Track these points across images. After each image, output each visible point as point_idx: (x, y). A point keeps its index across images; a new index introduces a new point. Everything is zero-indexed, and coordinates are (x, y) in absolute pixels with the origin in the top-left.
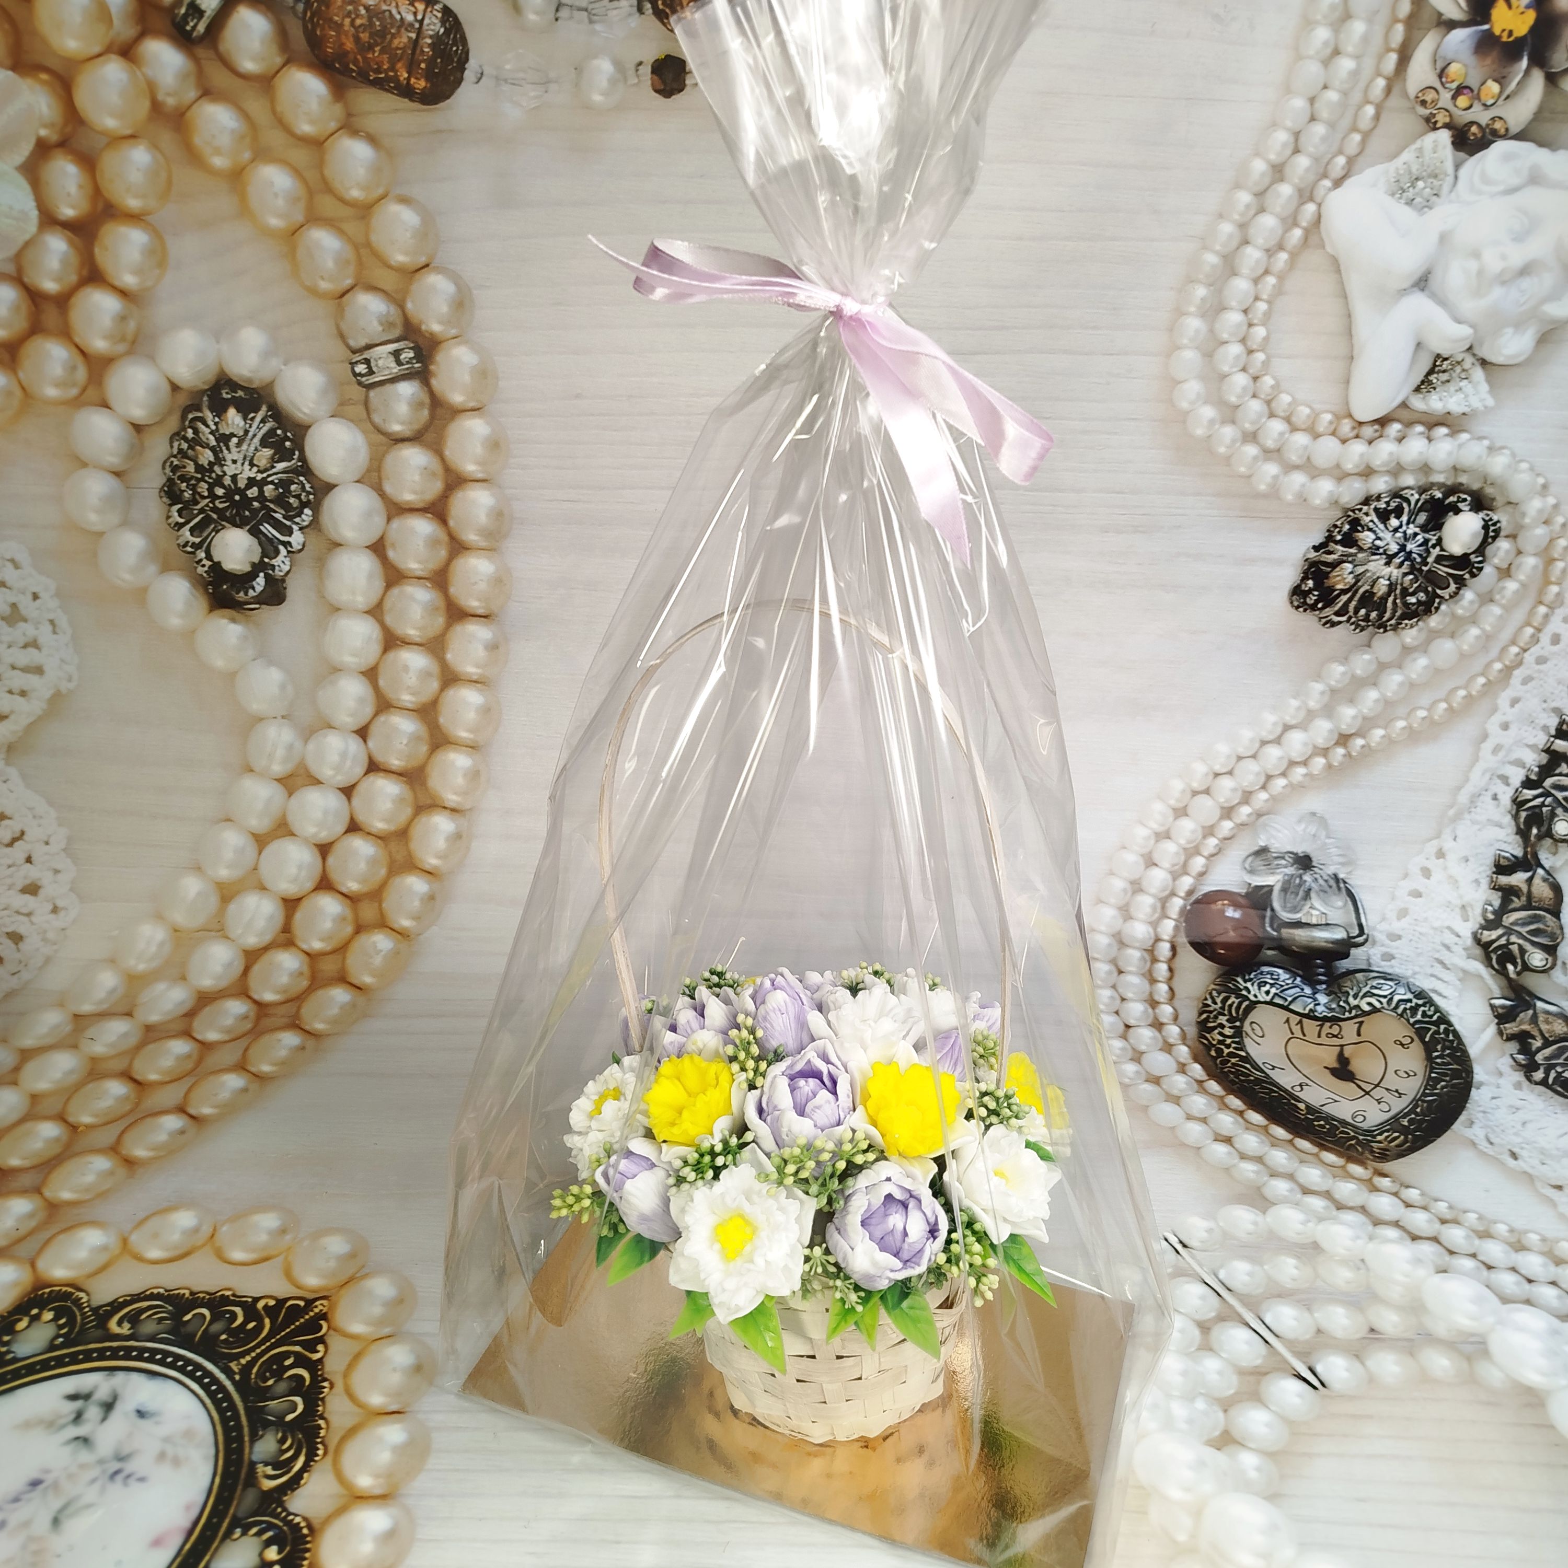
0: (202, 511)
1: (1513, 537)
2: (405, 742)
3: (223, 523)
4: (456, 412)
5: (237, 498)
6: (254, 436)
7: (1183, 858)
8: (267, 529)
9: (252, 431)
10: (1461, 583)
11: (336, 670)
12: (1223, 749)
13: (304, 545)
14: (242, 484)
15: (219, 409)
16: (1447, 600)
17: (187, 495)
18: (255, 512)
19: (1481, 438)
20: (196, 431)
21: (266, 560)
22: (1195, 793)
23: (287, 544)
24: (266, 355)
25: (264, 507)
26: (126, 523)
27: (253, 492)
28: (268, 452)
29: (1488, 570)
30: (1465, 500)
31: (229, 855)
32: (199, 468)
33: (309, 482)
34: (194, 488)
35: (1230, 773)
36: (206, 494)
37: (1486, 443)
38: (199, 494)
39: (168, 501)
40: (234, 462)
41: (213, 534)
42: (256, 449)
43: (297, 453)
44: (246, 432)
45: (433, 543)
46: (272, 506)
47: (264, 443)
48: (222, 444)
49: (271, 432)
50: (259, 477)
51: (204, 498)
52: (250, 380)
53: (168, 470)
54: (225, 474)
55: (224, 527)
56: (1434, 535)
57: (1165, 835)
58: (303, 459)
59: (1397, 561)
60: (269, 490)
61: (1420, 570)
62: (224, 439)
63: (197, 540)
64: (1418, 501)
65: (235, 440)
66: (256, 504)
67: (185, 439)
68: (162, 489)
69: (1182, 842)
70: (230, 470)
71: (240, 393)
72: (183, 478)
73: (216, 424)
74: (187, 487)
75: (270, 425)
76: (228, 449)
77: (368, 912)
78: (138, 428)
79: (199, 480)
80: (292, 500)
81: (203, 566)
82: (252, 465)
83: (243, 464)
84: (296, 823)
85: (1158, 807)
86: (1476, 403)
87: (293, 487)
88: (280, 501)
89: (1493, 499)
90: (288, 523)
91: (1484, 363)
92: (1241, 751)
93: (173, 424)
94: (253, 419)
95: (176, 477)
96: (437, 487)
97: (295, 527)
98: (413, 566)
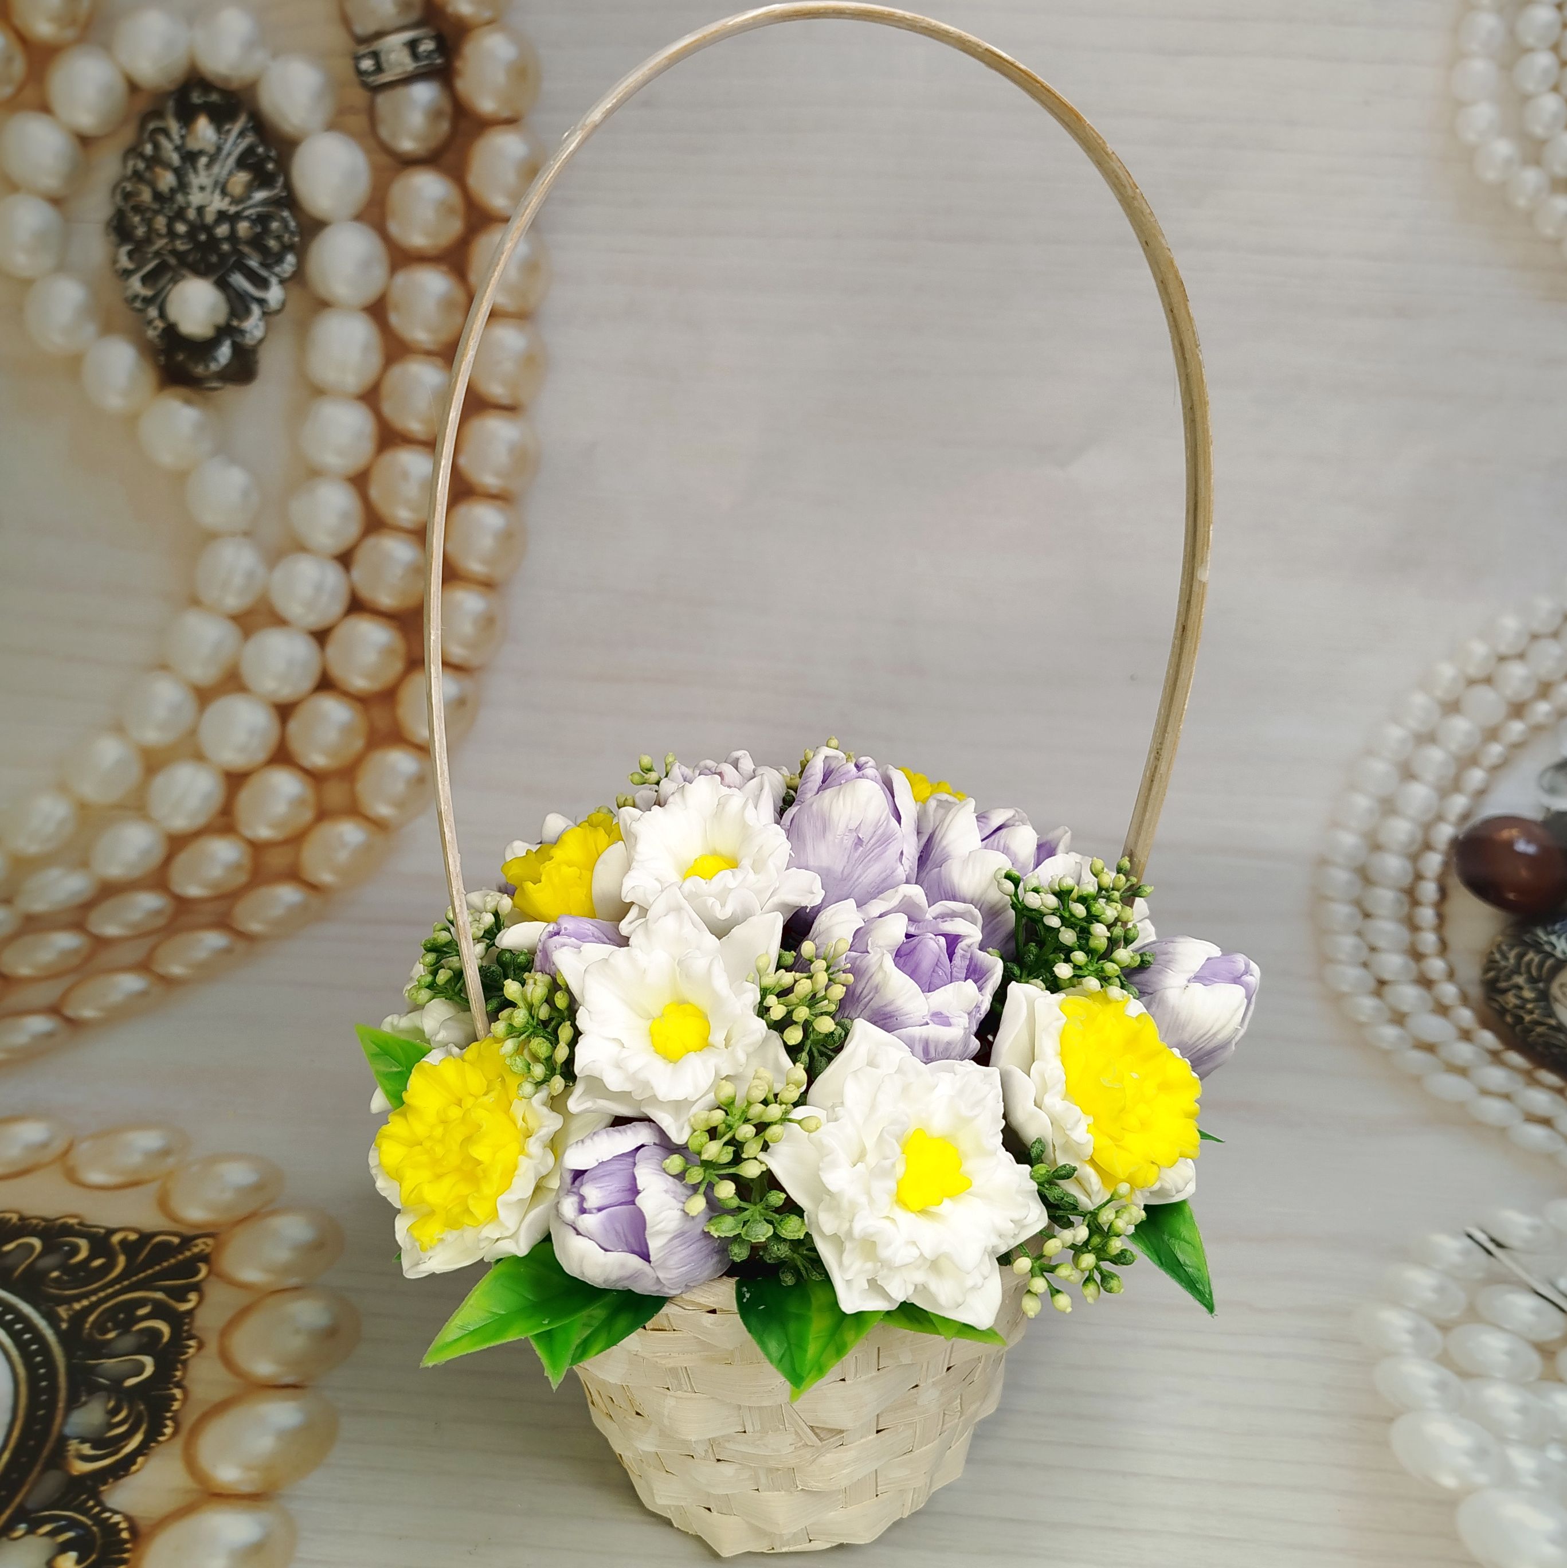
0: (157, 254)
2: (399, 571)
3: (184, 272)
4: (483, 124)
5: (203, 237)
6: (229, 154)
7: (1452, 771)
8: (239, 280)
9: (227, 147)
11: (314, 473)
12: (1510, 623)
13: (283, 304)
14: (210, 217)
15: (187, 116)
17: (140, 231)
18: (223, 257)
20: (157, 147)
21: (235, 323)
22: (1471, 682)
23: (261, 302)
24: (250, 45)
25: (236, 251)
26: (62, 267)
27: (222, 230)
28: (242, 177)
31: (161, 713)
32: (158, 196)
33: (295, 216)
34: (149, 223)
35: (1521, 656)
36: (163, 230)
38: (156, 230)
39: (113, 238)
40: (202, 188)
41: (170, 286)
42: (230, 174)
43: (281, 180)
44: (219, 149)
45: (447, 305)
46: (246, 249)
47: (242, 163)
48: (188, 165)
49: (250, 151)
50: (233, 209)
51: (160, 236)
52: (227, 79)
53: (118, 198)
54: (188, 205)
55: (183, 277)
57: (1428, 738)
58: (288, 186)
60: (243, 228)
62: (190, 157)
63: (148, 293)
65: (203, 160)
66: (226, 247)
67: (142, 156)
68: (108, 224)
69: (1453, 747)
70: (196, 198)
71: (214, 97)
72: (137, 209)
73: (182, 137)
74: (143, 220)
75: (249, 140)
76: (195, 170)
77: (335, 793)
78: (84, 141)
79: (157, 212)
80: (272, 243)
81: (155, 328)
82: (224, 193)
83: (213, 192)
84: (249, 673)
85: (1419, 700)
87: (275, 225)
88: (257, 242)
90: (264, 273)
92: (1536, 626)
93: (128, 136)
94: (229, 131)
95: (127, 208)
96: (455, 228)
97: (274, 280)
98: (421, 336)
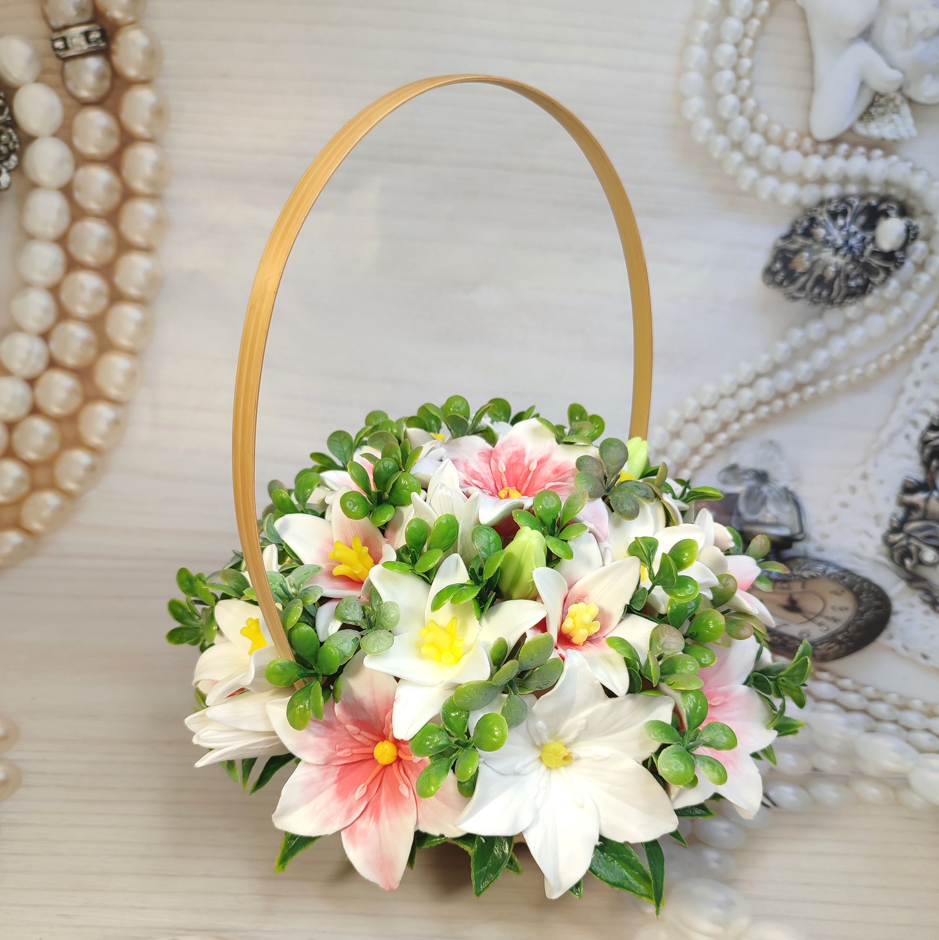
1: (927, 239)
2: (78, 345)
4: (130, 83)
10: (888, 272)
11: (28, 284)
12: (710, 389)
13: (11, 185)
16: (876, 286)
19: (906, 160)
22: (687, 421)
29: (908, 265)
30: (893, 208)
33: (16, 135)
35: (714, 407)
37: (910, 164)
43: (7, 111)
45: (109, 188)
56: (869, 235)
57: (662, 452)
58: (12, 115)
59: (842, 252)
61: (858, 262)
64: (858, 206)
69: (675, 457)
77: (41, 475)
85: (659, 430)
86: (903, 132)
87: (4, 139)
89: (913, 209)
91: (910, 101)
96: (113, 144)
97: (5, 171)
98: (93, 206)
